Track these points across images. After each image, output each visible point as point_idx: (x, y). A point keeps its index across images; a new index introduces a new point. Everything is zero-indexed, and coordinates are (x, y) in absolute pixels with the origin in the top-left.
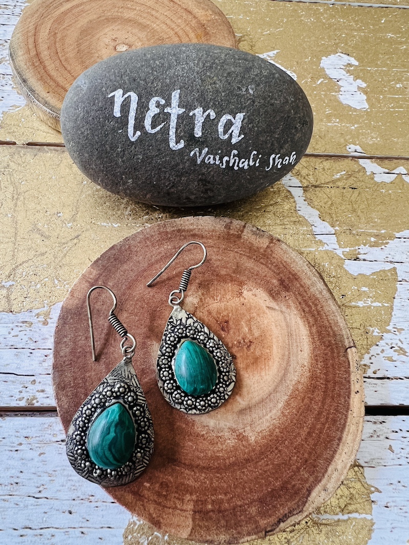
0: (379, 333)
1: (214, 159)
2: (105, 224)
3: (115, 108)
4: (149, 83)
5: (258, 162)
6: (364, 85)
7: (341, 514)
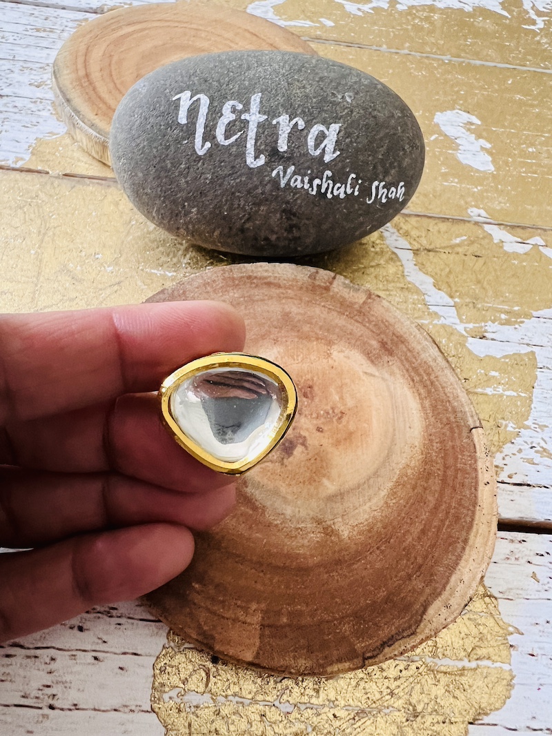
0: (514, 428)
1: (303, 181)
2: (156, 271)
3: (180, 112)
4: (223, 84)
5: (356, 189)
6: (488, 146)
7: (466, 660)
